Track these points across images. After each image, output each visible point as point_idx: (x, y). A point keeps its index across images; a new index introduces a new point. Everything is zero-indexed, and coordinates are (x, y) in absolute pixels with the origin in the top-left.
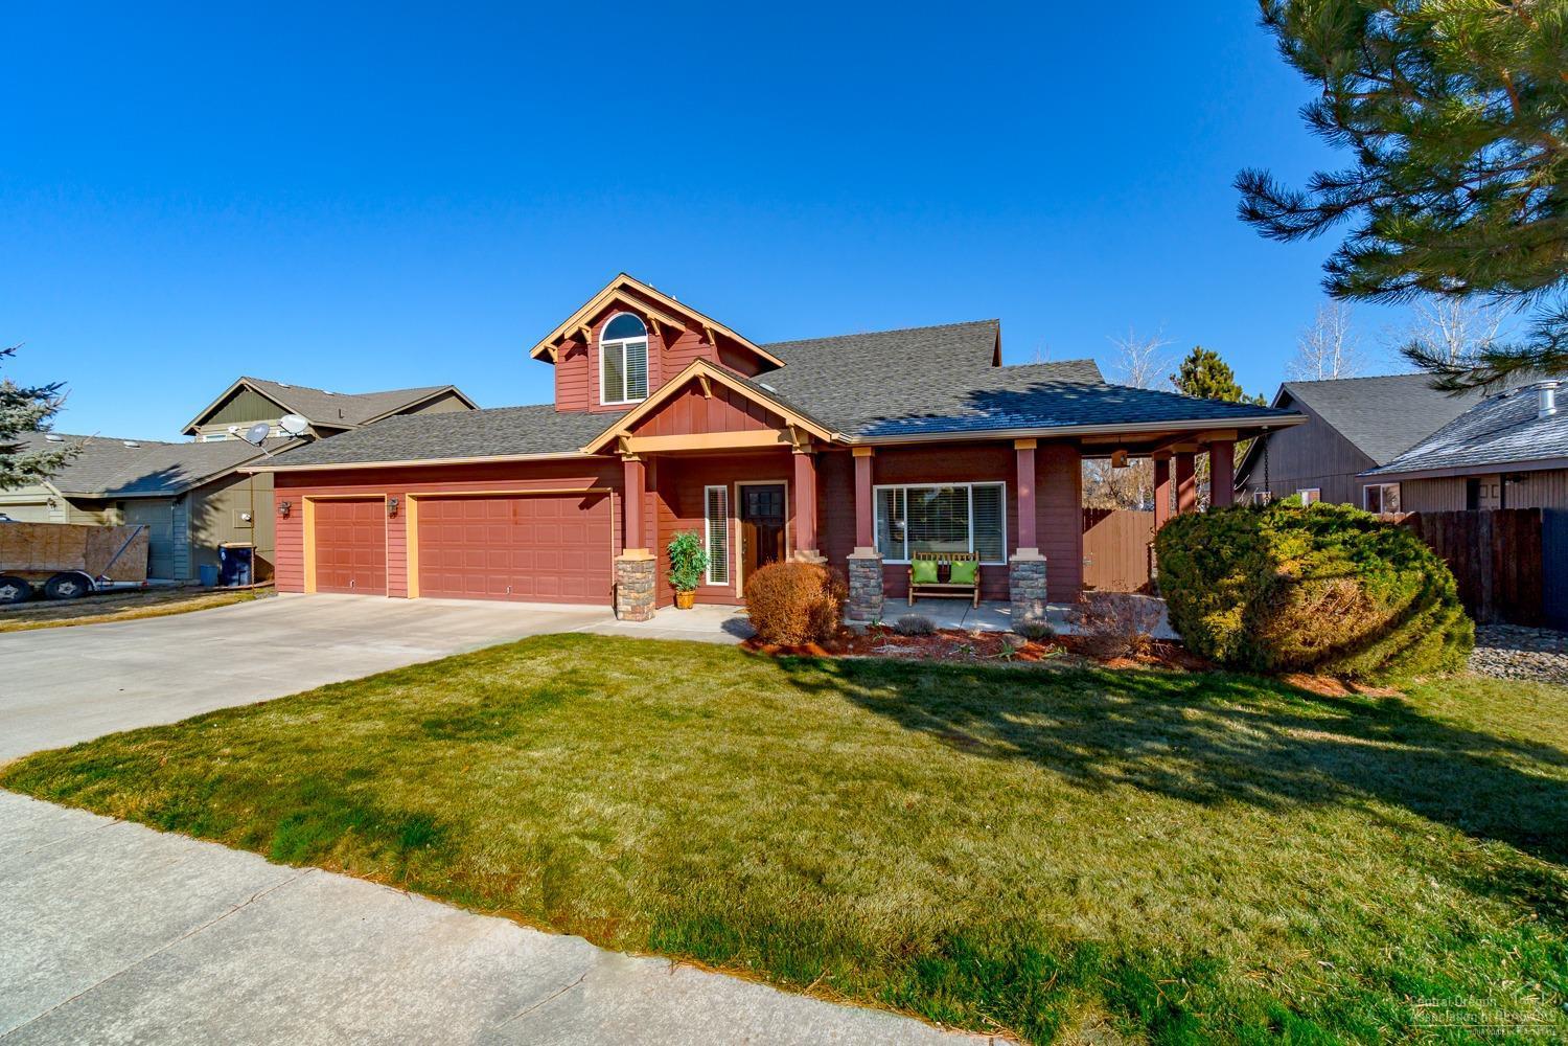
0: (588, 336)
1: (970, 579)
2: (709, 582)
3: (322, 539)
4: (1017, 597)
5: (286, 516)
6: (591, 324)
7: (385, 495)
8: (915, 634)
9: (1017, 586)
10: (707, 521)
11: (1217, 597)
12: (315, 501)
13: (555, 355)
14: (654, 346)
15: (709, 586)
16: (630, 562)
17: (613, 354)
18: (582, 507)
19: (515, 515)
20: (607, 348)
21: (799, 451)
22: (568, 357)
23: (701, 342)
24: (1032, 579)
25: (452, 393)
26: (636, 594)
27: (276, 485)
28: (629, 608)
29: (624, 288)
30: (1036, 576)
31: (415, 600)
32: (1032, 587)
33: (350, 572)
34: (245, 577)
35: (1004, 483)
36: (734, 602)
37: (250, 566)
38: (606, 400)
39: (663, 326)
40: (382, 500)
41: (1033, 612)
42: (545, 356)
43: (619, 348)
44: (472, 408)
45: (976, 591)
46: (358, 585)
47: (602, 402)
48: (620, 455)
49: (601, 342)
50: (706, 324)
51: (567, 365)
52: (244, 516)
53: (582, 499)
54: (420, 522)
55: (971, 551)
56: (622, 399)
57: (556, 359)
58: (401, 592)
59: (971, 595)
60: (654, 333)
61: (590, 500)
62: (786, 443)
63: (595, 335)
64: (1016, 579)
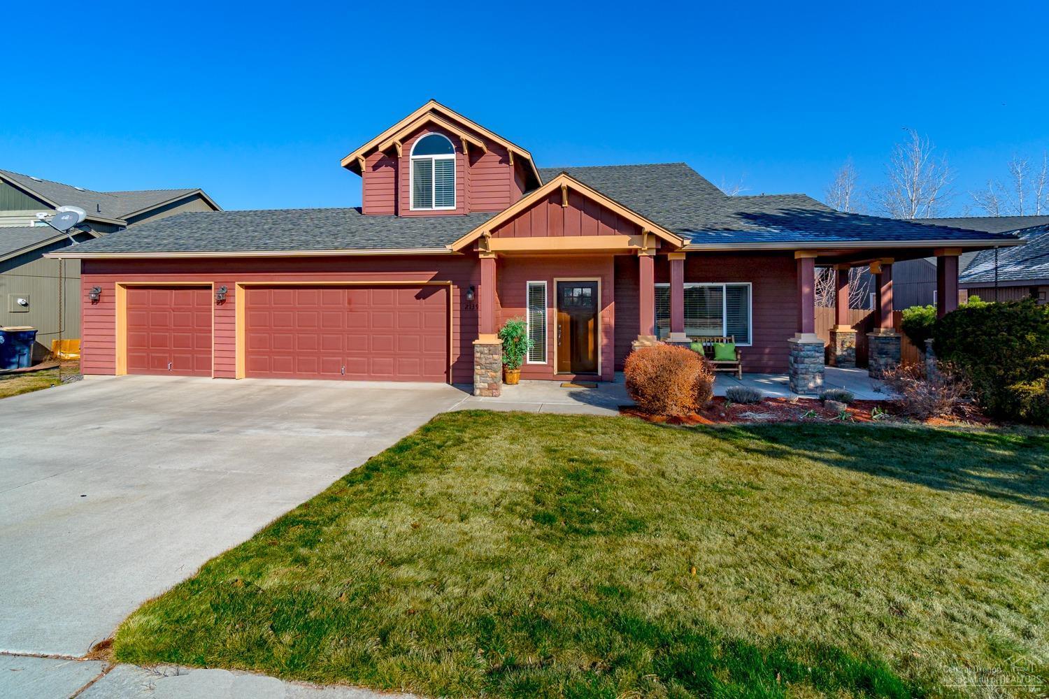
0: (400, 150)
1: (733, 356)
2: (529, 362)
3: (134, 324)
4: (804, 371)
5: (95, 301)
6: (403, 141)
7: (212, 283)
8: (750, 402)
9: (803, 363)
10: (528, 310)
11: (1024, 370)
12: (128, 287)
13: (363, 164)
14: (461, 162)
15: (529, 365)
16: (487, 346)
17: (423, 168)
18: (418, 297)
19: (349, 303)
20: (416, 162)
21: (644, 254)
22: (375, 167)
23: (501, 162)
24: (814, 357)
25: (199, 196)
26: (493, 374)
27: (83, 272)
28: (486, 385)
29: (434, 111)
30: (818, 354)
31: (241, 379)
32: (815, 363)
33: (167, 355)
34: (24, 360)
35: (751, 283)
36: (551, 377)
37: (30, 349)
38: (415, 207)
39: (470, 145)
40: (209, 287)
41: (815, 382)
42: (354, 167)
43: (429, 162)
44: (214, 209)
45: (740, 366)
46: (175, 367)
47: (412, 208)
48: (478, 253)
49: (412, 157)
50: (510, 147)
51: (376, 174)
52: (20, 301)
53: (418, 291)
54: (247, 309)
55: (725, 335)
56: (431, 206)
57: (364, 169)
58: (231, 375)
59: (736, 369)
60: (462, 152)
61: (425, 292)
62: (635, 247)
63: (406, 150)
64: (802, 357)
